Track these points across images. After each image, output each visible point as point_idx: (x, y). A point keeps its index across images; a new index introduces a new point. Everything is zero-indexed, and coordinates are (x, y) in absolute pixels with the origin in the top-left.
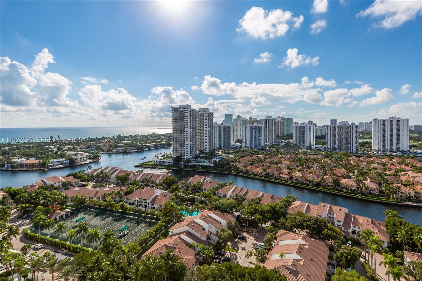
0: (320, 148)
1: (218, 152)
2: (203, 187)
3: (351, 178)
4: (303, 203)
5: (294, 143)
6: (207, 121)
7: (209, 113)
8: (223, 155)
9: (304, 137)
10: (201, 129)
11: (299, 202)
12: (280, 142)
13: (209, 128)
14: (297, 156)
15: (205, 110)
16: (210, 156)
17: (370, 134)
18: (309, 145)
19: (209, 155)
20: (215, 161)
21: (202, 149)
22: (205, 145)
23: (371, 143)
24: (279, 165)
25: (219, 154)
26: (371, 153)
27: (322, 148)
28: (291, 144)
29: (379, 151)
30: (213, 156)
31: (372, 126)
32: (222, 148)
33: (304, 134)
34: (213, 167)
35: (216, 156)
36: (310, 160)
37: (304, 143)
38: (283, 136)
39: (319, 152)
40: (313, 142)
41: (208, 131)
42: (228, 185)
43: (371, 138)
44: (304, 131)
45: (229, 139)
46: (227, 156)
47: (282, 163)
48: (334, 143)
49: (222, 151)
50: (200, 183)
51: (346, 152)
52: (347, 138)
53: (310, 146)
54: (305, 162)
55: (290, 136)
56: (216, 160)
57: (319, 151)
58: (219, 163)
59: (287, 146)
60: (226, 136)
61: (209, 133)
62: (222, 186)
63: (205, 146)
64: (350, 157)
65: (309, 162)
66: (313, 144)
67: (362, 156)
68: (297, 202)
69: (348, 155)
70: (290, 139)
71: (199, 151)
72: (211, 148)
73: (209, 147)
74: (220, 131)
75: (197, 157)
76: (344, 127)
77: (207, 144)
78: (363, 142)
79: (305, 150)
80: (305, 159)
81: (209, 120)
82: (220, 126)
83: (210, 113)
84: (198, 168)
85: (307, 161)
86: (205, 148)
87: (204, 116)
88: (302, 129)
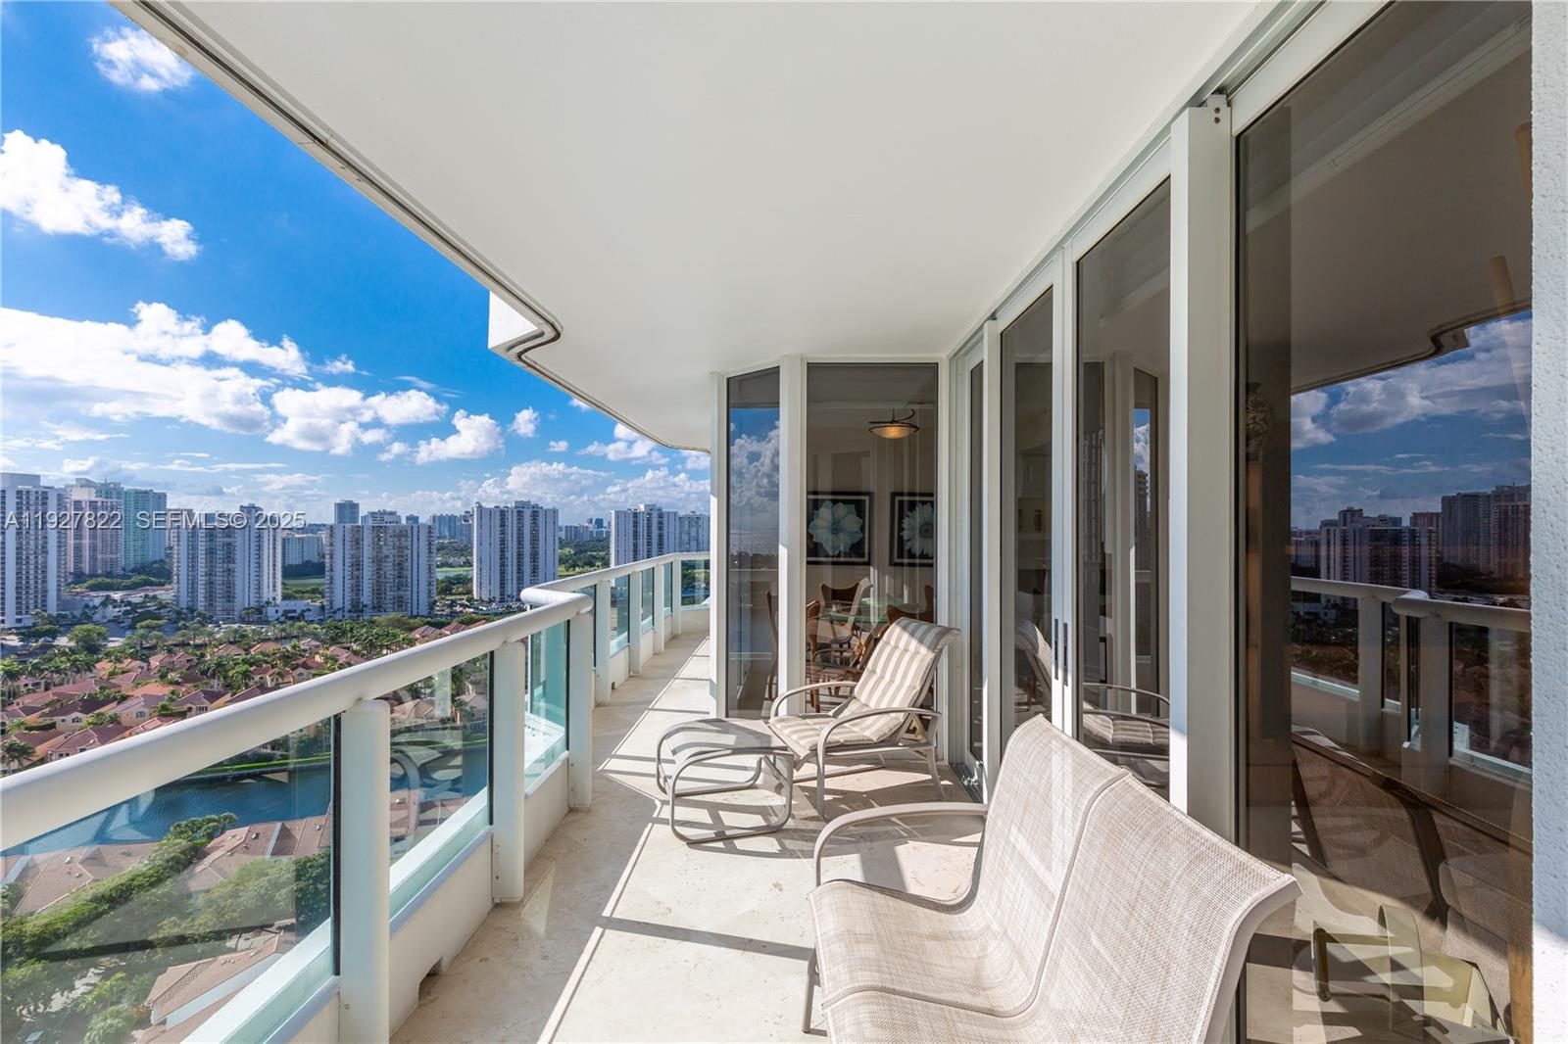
0: (303, 611)
3: (420, 698)
4: (260, 828)
5: (178, 601)
9: (229, 572)
11: (242, 832)
12: (97, 602)
14: (203, 655)
17: (465, 550)
18: (253, 604)
23: (471, 580)
24: (109, 710)
26: (472, 610)
27: (309, 610)
28: (165, 607)
29: (490, 601)
31: (470, 526)
33: (229, 558)
36: (266, 662)
37: (229, 597)
38: (109, 574)
39: (301, 628)
40: (273, 588)
43: (469, 564)
44: (229, 548)
47: (124, 698)
48: (357, 589)
51: (399, 615)
52: (400, 567)
53: (259, 610)
54: (246, 675)
55: (157, 572)
57: (302, 623)
59: (135, 621)
64: (411, 629)
65: (265, 671)
66: (274, 599)
67: (449, 624)
68: (229, 833)
69: (405, 624)
70: (151, 584)
76: (390, 531)
78: (446, 577)
79: (236, 626)
80: (245, 661)
85: (252, 669)
88: (220, 540)
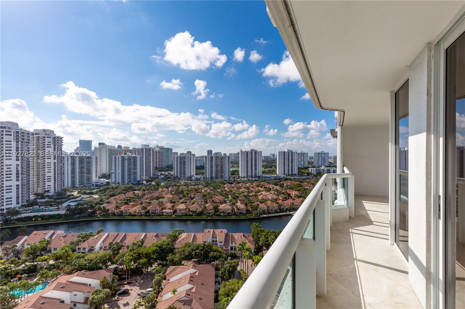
0: (200, 178)
1: (72, 193)
2: (52, 246)
3: (226, 203)
4: (189, 234)
5: (174, 174)
6: (51, 150)
7: (55, 138)
8: (81, 196)
9: (185, 168)
10: (39, 161)
11: (186, 234)
12: (159, 174)
13: (55, 159)
14: (179, 188)
15: (48, 133)
16: (57, 201)
17: (238, 163)
18: (189, 176)
19: (56, 199)
20: (69, 206)
21: (40, 191)
22: (46, 185)
23: (239, 171)
24: (161, 200)
25: (73, 195)
26: (239, 180)
27: (201, 178)
28: (172, 176)
29: (244, 177)
30: (65, 200)
31: (239, 156)
32: (77, 187)
33: (185, 165)
34: (65, 215)
35: (69, 199)
36: (192, 191)
37: (185, 174)
38: (162, 168)
39: (199, 182)
40: (193, 173)
41: (52, 164)
42: (95, 234)
43: (238, 167)
44: (184, 162)
45: (88, 174)
46: (87, 198)
47: (164, 197)
48: (212, 173)
49: (80, 191)
50: (45, 241)
51: (221, 180)
52: (222, 167)
53: (191, 177)
54: (188, 194)
55: (170, 168)
56: (70, 204)
57: (200, 181)
58: (75, 208)
59: (167, 179)
60: (85, 170)
61: (55, 168)
62: (85, 238)
63: (46, 187)
64: (224, 184)
65: (191, 193)
66: (194, 175)
67: (233, 183)
68: (183, 234)
69: (223, 183)
70: (169, 170)
71: (35, 194)
72: (59, 188)
73: (55, 187)
74: (73, 164)
75: (32, 204)
76: (219, 158)
77: (52, 183)
78: (233, 170)
79: (186, 181)
80: (187, 190)
81: (55, 148)
82: (74, 157)
83: (58, 138)
84: (35, 220)
85: (189, 192)
86: (46, 190)
87: (45, 142)
88: (183, 160)
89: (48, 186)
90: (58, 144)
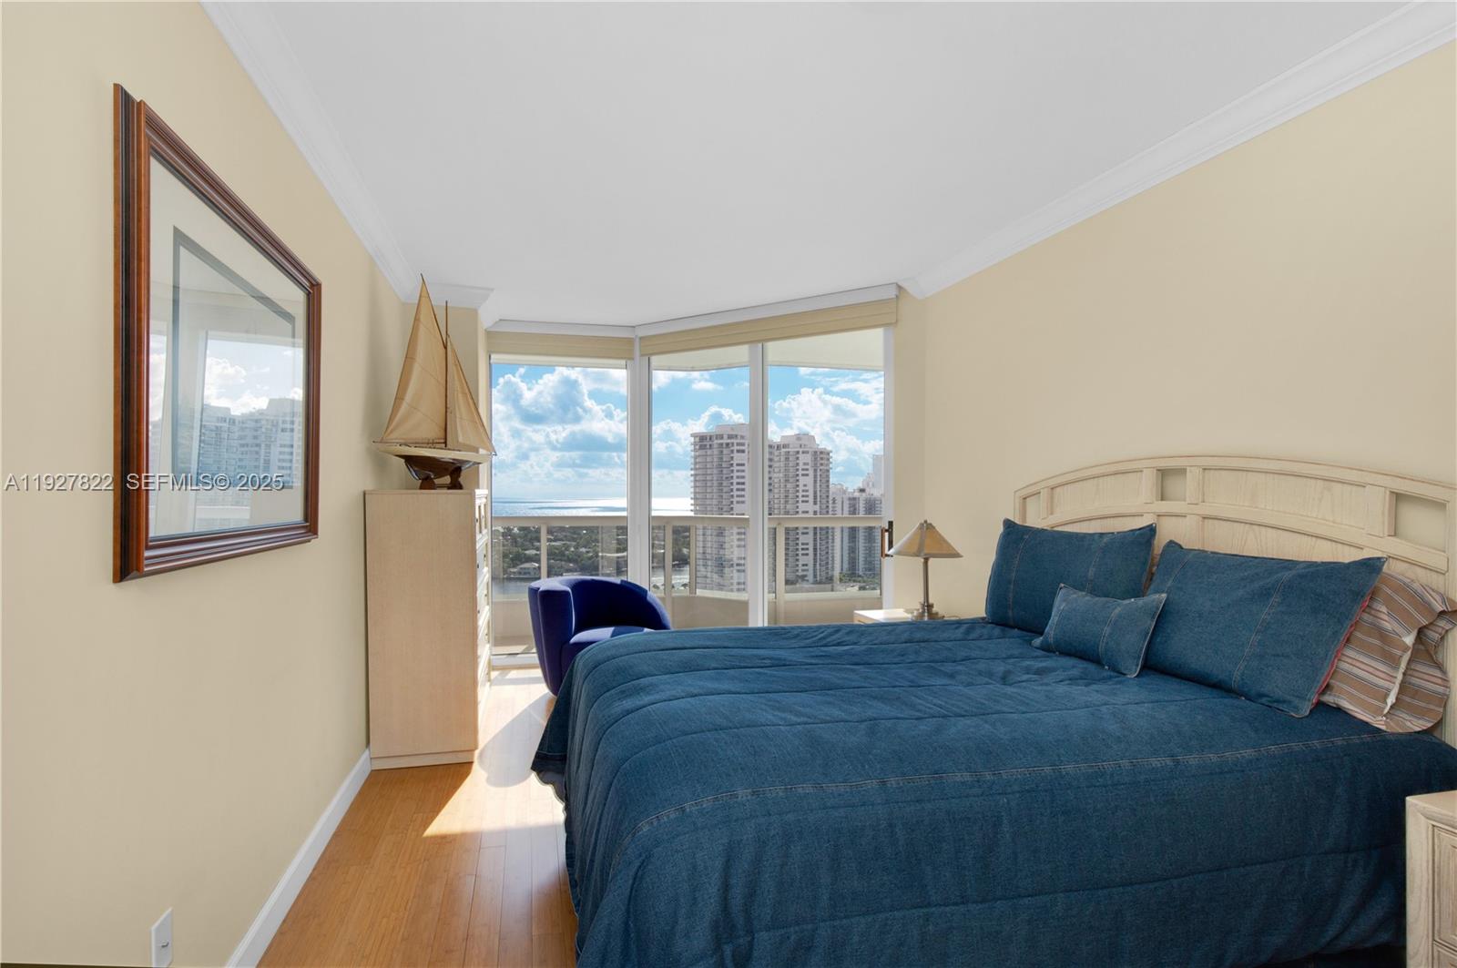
6: (809, 481)
7: (816, 452)
10: (788, 507)
13: (815, 503)
15: (804, 441)
21: (790, 577)
22: (800, 563)
32: (859, 576)
49: (863, 584)
63: (800, 568)
72: (824, 574)
73: (815, 570)
77: (810, 560)
81: (815, 476)
82: (854, 499)
83: (821, 453)
86: (800, 573)
87: (798, 464)
89: (803, 565)
90: (822, 468)
